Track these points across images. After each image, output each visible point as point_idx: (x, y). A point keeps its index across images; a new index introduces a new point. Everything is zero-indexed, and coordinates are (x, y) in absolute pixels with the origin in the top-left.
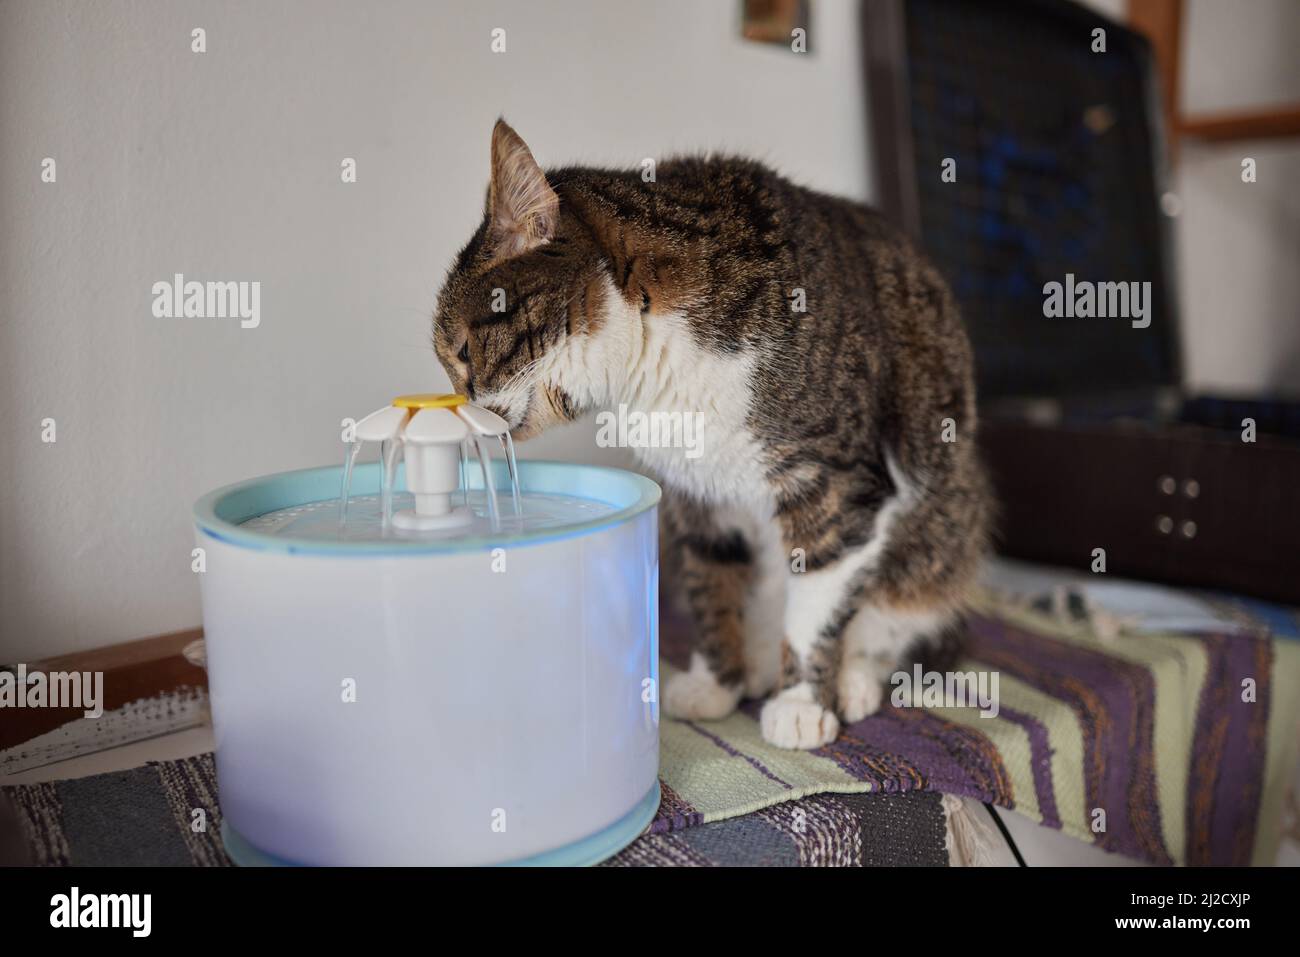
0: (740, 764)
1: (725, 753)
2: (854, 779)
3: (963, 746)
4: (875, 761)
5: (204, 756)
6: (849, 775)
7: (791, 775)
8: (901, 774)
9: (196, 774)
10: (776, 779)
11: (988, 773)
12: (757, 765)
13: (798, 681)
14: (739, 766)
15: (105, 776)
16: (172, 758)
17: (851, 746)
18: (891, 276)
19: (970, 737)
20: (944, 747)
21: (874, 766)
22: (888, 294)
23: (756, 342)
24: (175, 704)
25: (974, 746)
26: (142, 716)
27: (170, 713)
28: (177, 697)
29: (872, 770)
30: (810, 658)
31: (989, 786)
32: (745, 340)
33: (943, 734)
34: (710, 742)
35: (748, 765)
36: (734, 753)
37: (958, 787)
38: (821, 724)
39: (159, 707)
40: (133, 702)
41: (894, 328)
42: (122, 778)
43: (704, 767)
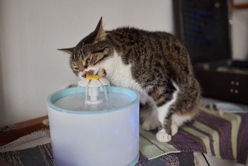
0: (154, 146)
1: (150, 143)
2: (177, 150)
3: (197, 141)
4: (180, 145)
5: (48, 144)
6: (176, 149)
7: (164, 149)
8: (186, 148)
9: (47, 148)
10: (161, 150)
11: (202, 147)
12: (157, 146)
13: (162, 128)
14: (154, 147)
15: (29, 149)
16: (42, 144)
17: (175, 141)
18: (165, 45)
19: (197, 139)
20: (193, 141)
21: (180, 146)
22: (165, 49)
23: (131, 62)
24: (41, 132)
25: (199, 141)
26: (35, 135)
27: (40, 134)
28: (41, 130)
29: (180, 147)
30: (164, 123)
31: (202, 149)
32: (129, 61)
33: (193, 138)
34: (147, 141)
35: (156, 146)
36: (152, 144)
37: (197, 150)
38: (168, 137)
39: (38, 133)
40: (33, 132)
41: (167, 56)
42: (32, 149)
43: (147, 147)
